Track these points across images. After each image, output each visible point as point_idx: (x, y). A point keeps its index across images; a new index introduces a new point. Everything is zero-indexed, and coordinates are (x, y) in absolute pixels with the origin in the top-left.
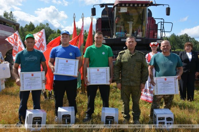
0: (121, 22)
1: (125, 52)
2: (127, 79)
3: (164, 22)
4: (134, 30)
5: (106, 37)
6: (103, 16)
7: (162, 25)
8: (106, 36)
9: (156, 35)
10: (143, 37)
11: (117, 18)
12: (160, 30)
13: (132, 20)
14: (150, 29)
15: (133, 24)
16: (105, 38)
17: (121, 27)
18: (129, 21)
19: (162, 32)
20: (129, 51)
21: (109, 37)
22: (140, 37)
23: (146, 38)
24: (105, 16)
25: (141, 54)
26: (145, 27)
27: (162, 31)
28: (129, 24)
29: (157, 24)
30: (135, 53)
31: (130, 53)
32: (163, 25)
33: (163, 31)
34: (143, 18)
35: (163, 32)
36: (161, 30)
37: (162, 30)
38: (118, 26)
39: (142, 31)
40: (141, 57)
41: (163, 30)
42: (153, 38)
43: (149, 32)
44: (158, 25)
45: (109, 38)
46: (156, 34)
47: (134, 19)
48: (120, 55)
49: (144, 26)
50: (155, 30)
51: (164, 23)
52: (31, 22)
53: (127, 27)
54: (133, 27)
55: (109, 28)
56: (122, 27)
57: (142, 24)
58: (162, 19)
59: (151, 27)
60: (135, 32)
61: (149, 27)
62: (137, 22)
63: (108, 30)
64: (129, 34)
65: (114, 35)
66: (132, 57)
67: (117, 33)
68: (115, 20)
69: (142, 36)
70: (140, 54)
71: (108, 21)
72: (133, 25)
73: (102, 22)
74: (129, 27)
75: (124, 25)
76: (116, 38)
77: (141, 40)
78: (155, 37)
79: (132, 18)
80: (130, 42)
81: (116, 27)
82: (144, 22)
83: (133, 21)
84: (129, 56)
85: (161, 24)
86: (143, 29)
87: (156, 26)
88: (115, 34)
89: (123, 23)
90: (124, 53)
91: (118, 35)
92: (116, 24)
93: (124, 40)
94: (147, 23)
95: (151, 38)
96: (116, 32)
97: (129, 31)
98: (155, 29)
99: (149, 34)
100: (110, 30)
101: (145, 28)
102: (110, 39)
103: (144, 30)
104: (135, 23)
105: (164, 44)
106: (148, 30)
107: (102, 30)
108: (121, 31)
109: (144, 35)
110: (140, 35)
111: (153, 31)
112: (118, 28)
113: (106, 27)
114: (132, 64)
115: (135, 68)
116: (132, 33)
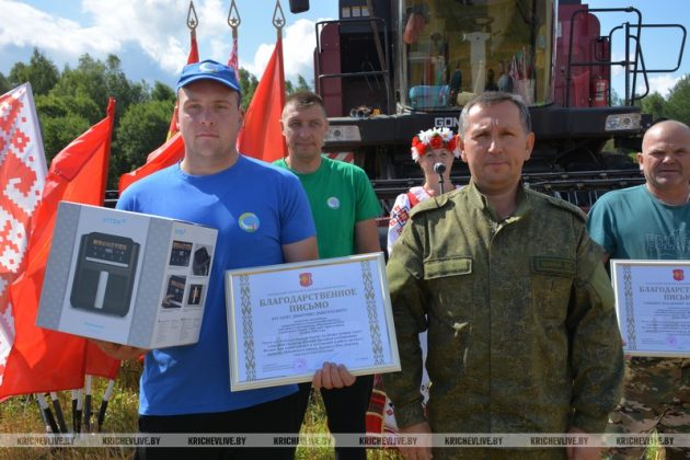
0: (432, 37)
1: (450, 205)
2: (472, 400)
3: (639, 26)
5: (361, 113)
6: (346, 13)
7: (633, 42)
8: (362, 109)
9: (602, 89)
10: (539, 104)
11: (412, 16)
12: (622, 64)
13: (482, 25)
14: (570, 65)
15: (488, 43)
16: (357, 118)
17: (434, 60)
18: (471, 30)
19: (632, 75)
20: (478, 196)
21: (377, 111)
23: (556, 108)
24: (356, 12)
25: (568, 217)
26: (548, 54)
27: (632, 67)
28: (467, 43)
29: (604, 38)
30: (526, 207)
31: (486, 211)
32: (637, 39)
33: (640, 67)
34: (534, 11)
35: (635, 72)
36: (625, 64)
37: (634, 68)
38: (416, 57)
39: (532, 73)
40: (566, 240)
41: (635, 63)
42: (591, 104)
43: (569, 79)
44: (610, 43)
45: (377, 115)
46: (603, 84)
47: (492, 20)
48: (420, 228)
49: (544, 50)
50: (596, 69)
51: (642, 29)
52: (36, 53)
53: (461, 57)
54: (489, 57)
55: (378, 68)
56: (438, 61)
57: (532, 41)
58: (630, 10)
59: (575, 51)
60: (501, 81)
61: (566, 52)
62: (510, 34)
63: (371, 78)
64: (470, 90)
65: (399, 100)
66: (498, 239)
67: (412, 92)
68: (404, 31)
69: (536, 98)
70: (555, 213)
71: (372, 34)
72: (488, 50)
73: (344, 38)
74: (468, 60)
75: (445, 51)
76: (408, 113)
78: (600, 99)
79: (485, 15)
80: (483, 136)
81: (409, 62)
82: (541, 30)
83: (489, 30)
84: (478, 234)
85: (628, 36)
86: (538, 65)
87: (605, 45)
88: (403, 99)
89: (440, 43)
90: (449, 214)
91: (416, 99)
92: (408, 46)
93: (448, 122)
94: (557, 34)
95: (578, 108)
96: (409, 87)
97: (471, 77)
98: (594, 61)
99: (566, 87)
100: (381, 78)
101: (546, 61)
102: (380, 120)
103: (543, 70)
104: (498, 40)
105: (661, 144)
106: (563, 68)
107: (344, 79)
108: (431, 81)
109: (546, 93)
110: (524, 98)
111: (588, 72)
112: (420, 64)
113: (363, 65)
114: (500, 289)
115: (522, 323)
116: (486, 88)
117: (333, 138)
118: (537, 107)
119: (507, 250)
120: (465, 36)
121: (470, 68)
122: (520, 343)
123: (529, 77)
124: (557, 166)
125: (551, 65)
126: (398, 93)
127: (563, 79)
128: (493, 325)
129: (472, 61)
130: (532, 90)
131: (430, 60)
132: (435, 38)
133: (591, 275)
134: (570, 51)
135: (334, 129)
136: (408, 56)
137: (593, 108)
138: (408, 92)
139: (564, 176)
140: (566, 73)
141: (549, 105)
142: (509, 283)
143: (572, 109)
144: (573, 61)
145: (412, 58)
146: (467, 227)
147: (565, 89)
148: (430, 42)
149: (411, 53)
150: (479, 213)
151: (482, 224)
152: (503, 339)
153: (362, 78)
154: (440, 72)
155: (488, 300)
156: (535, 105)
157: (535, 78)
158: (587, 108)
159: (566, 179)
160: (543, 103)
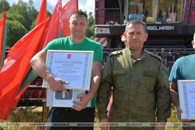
1: (121, 53)
4: (163, 9)
5: (110, 24)
8: (111, 22)
10: (177, 22)
14: (191, 8)
16: (109, 25)
17: (139, 5)
21: (117, 23)
22: (171, 22)
23: (184, 24)
26: (183, 3)
31: (131, 56)
38: (132, 3)
43: (190, 13)
45: (117, 24)
49: (181, 2)
53: (149, 4)
54: (159, 5)
55: (118, 7)
60: (164, 14)
61: (190, 3)
63: (116, 11)
64: (152, 16)
65: (125, 19)
67: (130, 16)
69: (176, 20)
72: (159, 2)
75: (144, 1)
77: (173, 28)
81: (129, 5)
84: (129, 63)
86: (178, 7)
88: (126, 19)
90: (121, 56)
91: (131, 19)
95: (193, 24)
96: (129, 14)
97: (152, 12)
100: (119, 10)
101: (182, 6)
102: (117, 26)
103: (180, 10)
106: (188, 9)
107: (106, 11)
108: (137, 13)
109: (181, 18)
110: (172, 20)
112: (133, 6)
113: (113, 6)
114: (134, 79)
115: (139, 90)
116: (158, 16)
117: (100, 33)
118: (177, 23)
119: (137, 68)
121: (152, 8)
122: (139, 96)
123: (174, 12)
124: (184, 46)
125: (183, 8)
126: (125, 17)
127: (188, 13)
128: (131, 90)
129: (153, 6)
130: (175, 17)
131: (137, 5)
133: (162, 78)
135: (100, 29)
136: (129, 3)
138: (128, 16)
139: (185, 50)
140: (189, 11)
141: (181, 23)
142: (137, 78)
143: (190, 24)
144: (192, 6)
145: (130, 4)
146: (125, 60)
147: (188, 17)
149: (130, 2)
150: (130, 56)
151: (130, 60)
152: (134, 94)
153: (112, 11)
154: (141, 9)
155: (130, 82)
156: (176, 23)
157: (177, 12)
159: (186, 51)
160: (179, 22)
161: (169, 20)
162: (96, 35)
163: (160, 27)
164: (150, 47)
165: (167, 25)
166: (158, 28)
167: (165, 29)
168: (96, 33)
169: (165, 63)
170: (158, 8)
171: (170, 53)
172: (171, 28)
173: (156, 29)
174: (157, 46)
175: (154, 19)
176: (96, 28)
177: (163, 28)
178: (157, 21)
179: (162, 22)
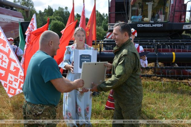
8: (119, 21)
9: (183, 18)
12: (190, 11)
14: (174, 11)
15: (153, 5)
17: (139, 9)
18: (149, 2)
22: (161, 21)
23: (169, 23)
28: (147, 5)
29: (185, 4)
38: (134, 8)
42: (180, 22)
43: (174, 15)
46: (184, 16)
49: (168, 7)
50: (182, 13)
52: (49, 6)
54: (153, 9)
55: (125, 11)
57: (165, 5)
59: (177, 8)
60: (156, 15)
62: (159, 3)
63: (123, 14)
64: (147, 17)
65: (129, 19)
67: (132, 17)
69: (165, 20)
71: (123, 2)
72: (153, 7)
73: (116, 3)
74: (147, 9)
75: (142, 7)
76: (131, 23)
77: (162, 25)
78: (183, 20)
81: (132, 10)
82: (167, 2)
83: (153, 2)
86: (166, 11)
87: (185, 6)
89: (141, 5)
91: (133, 19)
92: (132, 6)
93: (141, 26)
94: (172, 3)
97: (148, 14)
98: (182, 10)
99: (173, 17)
100: (125, 13)
101: (168, 10)
103: (167, 13)
104: (156, 4)
106: (173, 12)
107: (116, 14)
108: (137, 15)
109: (167, 19)
111: (180, 13)
112: (135, 10)
113: (121, 10)
116: (152, 17)
117: (111, 29)
120: (147, 3)
121: (148, 12)
123: (163, 14)
124: (169, 38)
125: (169, 11)
126: (129, 18)
127: (172, 15)
130: (164, 18)
132: (139, 3)
134: (175, 8)
135: (112, 26)
136: (132, 8)
137: (180, 23)
140: (173, 13)
143: (174, 23)
144: (175, 10)
148: (138, 5)
153: (120, 14)
156: (164, 22)
157: (165, 14)
158: (179, 23)
159: (170, 42)
160: (167, 21)
161: (159, 20)
162: (109, 30)
163: (153, 25)
164: (146, 38)
165: (158, 23)
166: (152, 25)
167: (157, 26)
168: (109, 29)
169: (156, 50)
170: (152, 11)
171: (159, 43)
172: (161, 25)
173: (151, 26)
174: (151, 38)
175: (149, 19)
176: (109, 26)
177: (155, 25)
178: (152, 21)
179: (155, 21)
